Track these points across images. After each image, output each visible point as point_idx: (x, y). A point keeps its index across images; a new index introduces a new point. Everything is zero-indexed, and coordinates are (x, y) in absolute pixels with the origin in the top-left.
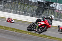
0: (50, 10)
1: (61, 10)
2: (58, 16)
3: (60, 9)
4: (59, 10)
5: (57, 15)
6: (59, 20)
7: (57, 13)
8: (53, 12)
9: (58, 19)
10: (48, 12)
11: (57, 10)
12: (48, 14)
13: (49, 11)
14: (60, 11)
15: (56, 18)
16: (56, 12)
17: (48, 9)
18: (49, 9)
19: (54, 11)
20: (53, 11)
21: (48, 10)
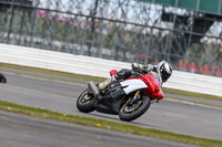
0: (15, 11)
1: (56, 11)
2: (47, 32)
3: (52, 8)
4: (48, 10)
5: (41, 30)
6: (50, 45)
7: (42, 22)
8: (27, 18)
9: (46, 43)
10: (9, 17)
11: (42, 12)
12: (11, 25)
13: (13, 14)
14: (54, 14)
15: (39, 40)
16: (38, 16)
17: (9, 6)
18: (15, 7)
19: (32, 15)
20: (27, 14)
21: (10, 10)
